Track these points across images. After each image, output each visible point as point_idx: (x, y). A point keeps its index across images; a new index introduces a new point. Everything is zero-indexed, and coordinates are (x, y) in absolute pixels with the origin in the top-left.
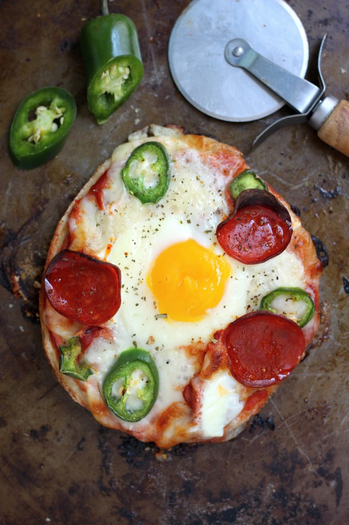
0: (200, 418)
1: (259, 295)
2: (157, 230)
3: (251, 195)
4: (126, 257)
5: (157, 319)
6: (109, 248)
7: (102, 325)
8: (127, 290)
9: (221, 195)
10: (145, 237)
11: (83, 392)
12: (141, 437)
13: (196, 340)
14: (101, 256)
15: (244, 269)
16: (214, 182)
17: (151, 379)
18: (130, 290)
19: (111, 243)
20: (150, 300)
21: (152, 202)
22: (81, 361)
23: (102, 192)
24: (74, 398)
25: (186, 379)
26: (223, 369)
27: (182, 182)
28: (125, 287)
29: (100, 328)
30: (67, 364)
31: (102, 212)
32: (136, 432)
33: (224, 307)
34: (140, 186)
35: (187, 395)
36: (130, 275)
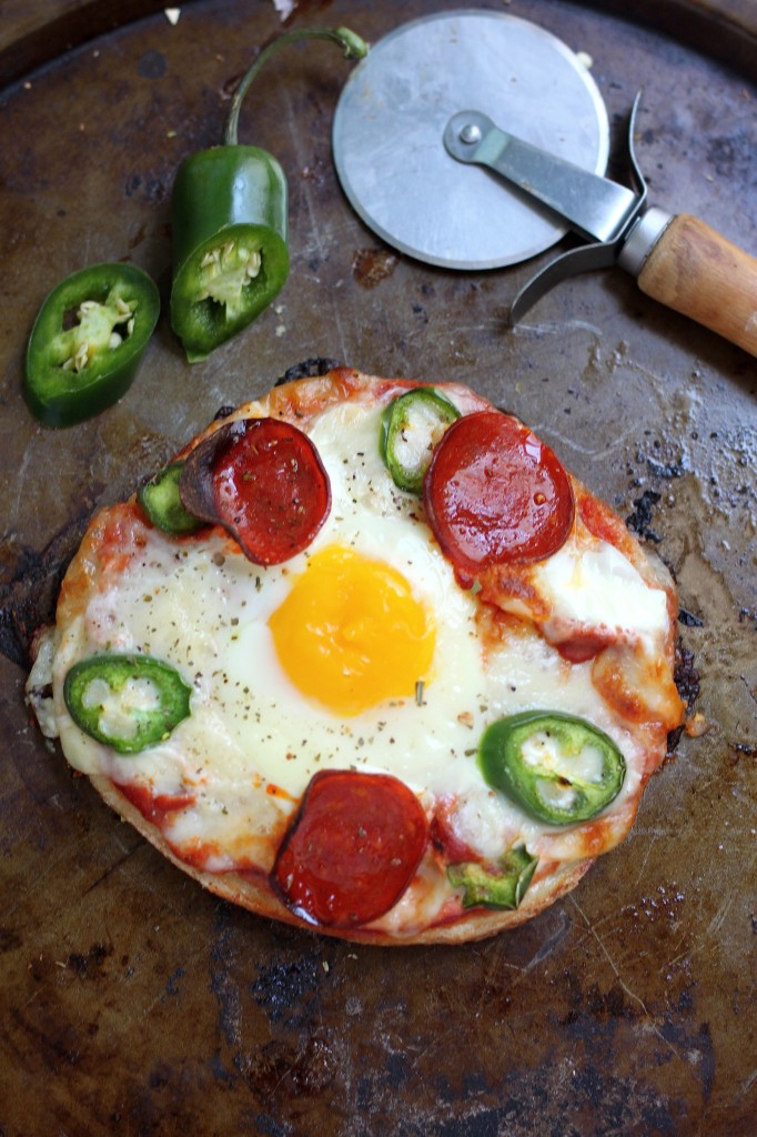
0: (628, 631)
1: (392, 494)
2: (246, 691)
3: (191, 491)
4: (295, 757)
5: (425, 703)
6: (274, 791)
7: (429, 816)
8: (363, 759)
9: (186, 555)
10: (258, 715)
11: (560, 867)
12: (656, 755)
13: (471, 626)
14: (287, 807)
15: (338, 520)
16: (159, 566)
17: (542, 725)
18: (362, 753)
19: (265, 787)
20: (385, 714)
21: (188, 695)
22: (497, 866)
23: (159, 797)
24: (570, 889)
25: (547, 654)
26: (532, 577)
27: (154, 630)
28: (355, 763)
29: (436, 822)
30: (501, 894)
31: (200, 800)
32: (645, 766)
33: (409, 563)
34: (152, 718)
35: (579, 655)
36: (333, 751)
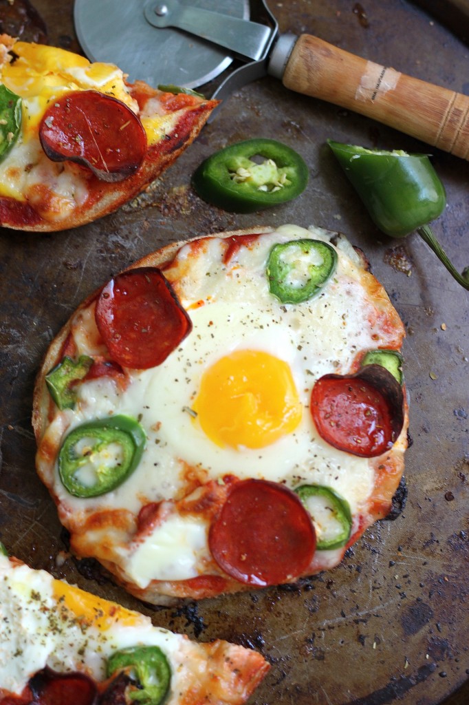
0: (138, 546)
1: (304, 479)
2: (261, 327)
3: (383, 376)
4: (209, 326)
5: (184, 410)
6: (199, 303)
7: (127, 370)
8: (181, 359)
9: (352, 352)
10: (244, 324)
11: (48, 422)
12: (64, 516)
13: (205, 466)
14: (185, 304)
15: (313, 440)
16: (356, 335)
17: (126, 466)
18: (184, 360)
19: (205, 301)
20: (191, 388)
21: (281, 298)
22: (75, 388)
23: (240, 248)
24: (33, 419)
25: (159, 497)
26: (205, 518)
27: (326, 306)
28: (182, 352)
29: (121, 370)
30: (58, 378)
31: (223, 266)
32: (64, 506)
33: (260, 457)
34: (283, 273)
35: (146, 512)
36: (196, 347)
